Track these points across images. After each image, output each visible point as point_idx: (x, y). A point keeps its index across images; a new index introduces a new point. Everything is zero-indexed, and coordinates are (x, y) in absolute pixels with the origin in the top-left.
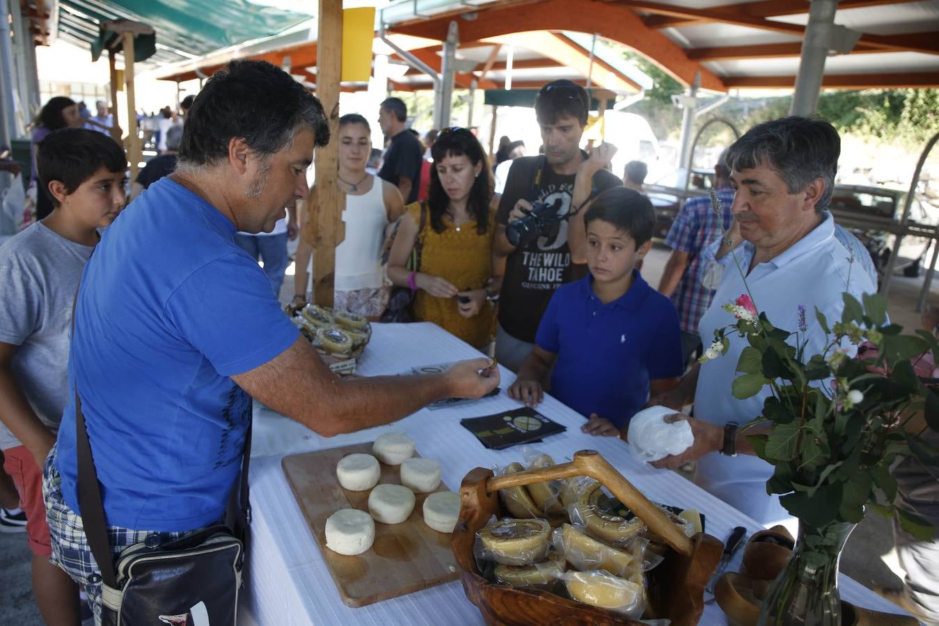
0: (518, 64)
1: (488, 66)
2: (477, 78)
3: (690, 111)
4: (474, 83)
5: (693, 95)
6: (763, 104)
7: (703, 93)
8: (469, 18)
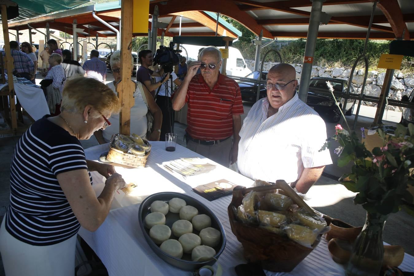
0: (184, 25)
1: (170, 26)
2: (165, 31)
3: (259, 46)
4: (163, 33)
5: (260, 40)
6: (287, 43)
7: (264, 39)
8: (163, 4)
